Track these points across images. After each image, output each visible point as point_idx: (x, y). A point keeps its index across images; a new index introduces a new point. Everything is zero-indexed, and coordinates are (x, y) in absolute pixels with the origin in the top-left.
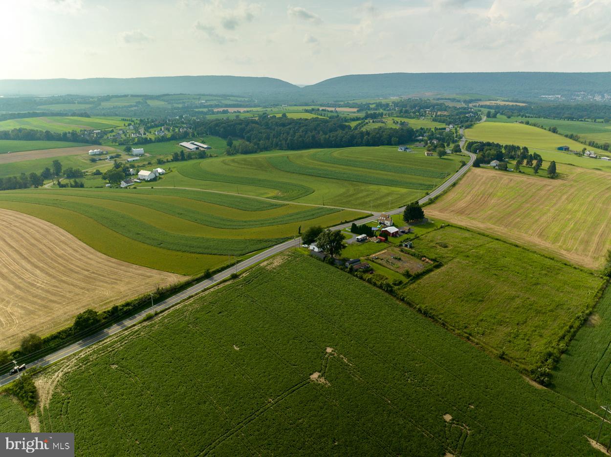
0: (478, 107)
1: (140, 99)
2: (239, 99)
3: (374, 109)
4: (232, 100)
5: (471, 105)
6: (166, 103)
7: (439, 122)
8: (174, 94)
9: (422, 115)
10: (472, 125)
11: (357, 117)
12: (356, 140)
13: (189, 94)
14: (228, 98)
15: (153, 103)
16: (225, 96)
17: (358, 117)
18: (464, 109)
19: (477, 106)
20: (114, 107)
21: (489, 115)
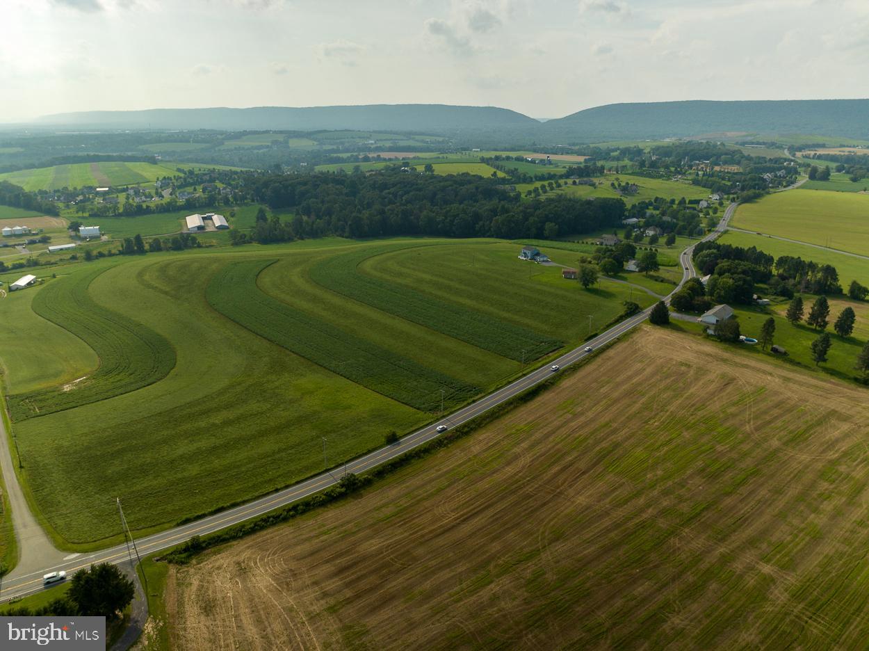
0: (813, 158)
1: (281, 138)
2: (428, 139)
3: (618, 159)
4: (417, 141)
5: (799, 154)
6: (316, 143)
7: (704, 187)
8: (336, 131)
9: (679, 173)
10: (758, 196)
11: (549, 174)
12: (481, 223)
13: (359, 131)
14: (412, 136)
15: (294, 144)
16: (409, 135)
17: (552, 173)
18: (776, 163)
19: (811, 156)
20: (236, 148)
21: (814, 175)
